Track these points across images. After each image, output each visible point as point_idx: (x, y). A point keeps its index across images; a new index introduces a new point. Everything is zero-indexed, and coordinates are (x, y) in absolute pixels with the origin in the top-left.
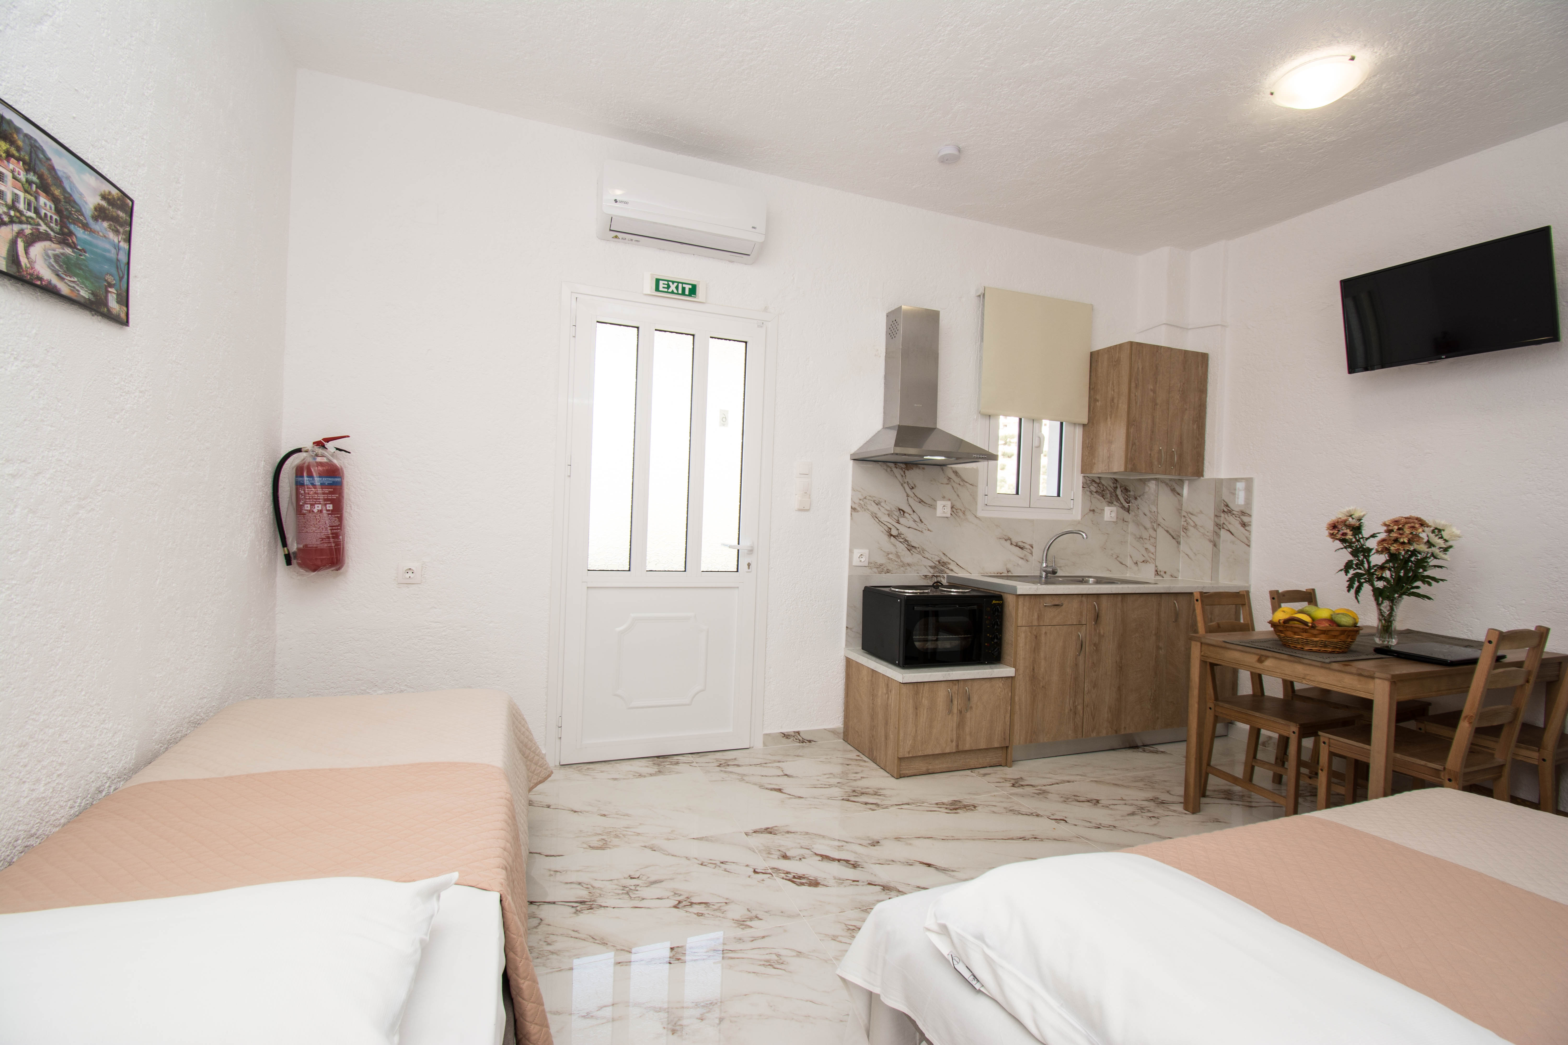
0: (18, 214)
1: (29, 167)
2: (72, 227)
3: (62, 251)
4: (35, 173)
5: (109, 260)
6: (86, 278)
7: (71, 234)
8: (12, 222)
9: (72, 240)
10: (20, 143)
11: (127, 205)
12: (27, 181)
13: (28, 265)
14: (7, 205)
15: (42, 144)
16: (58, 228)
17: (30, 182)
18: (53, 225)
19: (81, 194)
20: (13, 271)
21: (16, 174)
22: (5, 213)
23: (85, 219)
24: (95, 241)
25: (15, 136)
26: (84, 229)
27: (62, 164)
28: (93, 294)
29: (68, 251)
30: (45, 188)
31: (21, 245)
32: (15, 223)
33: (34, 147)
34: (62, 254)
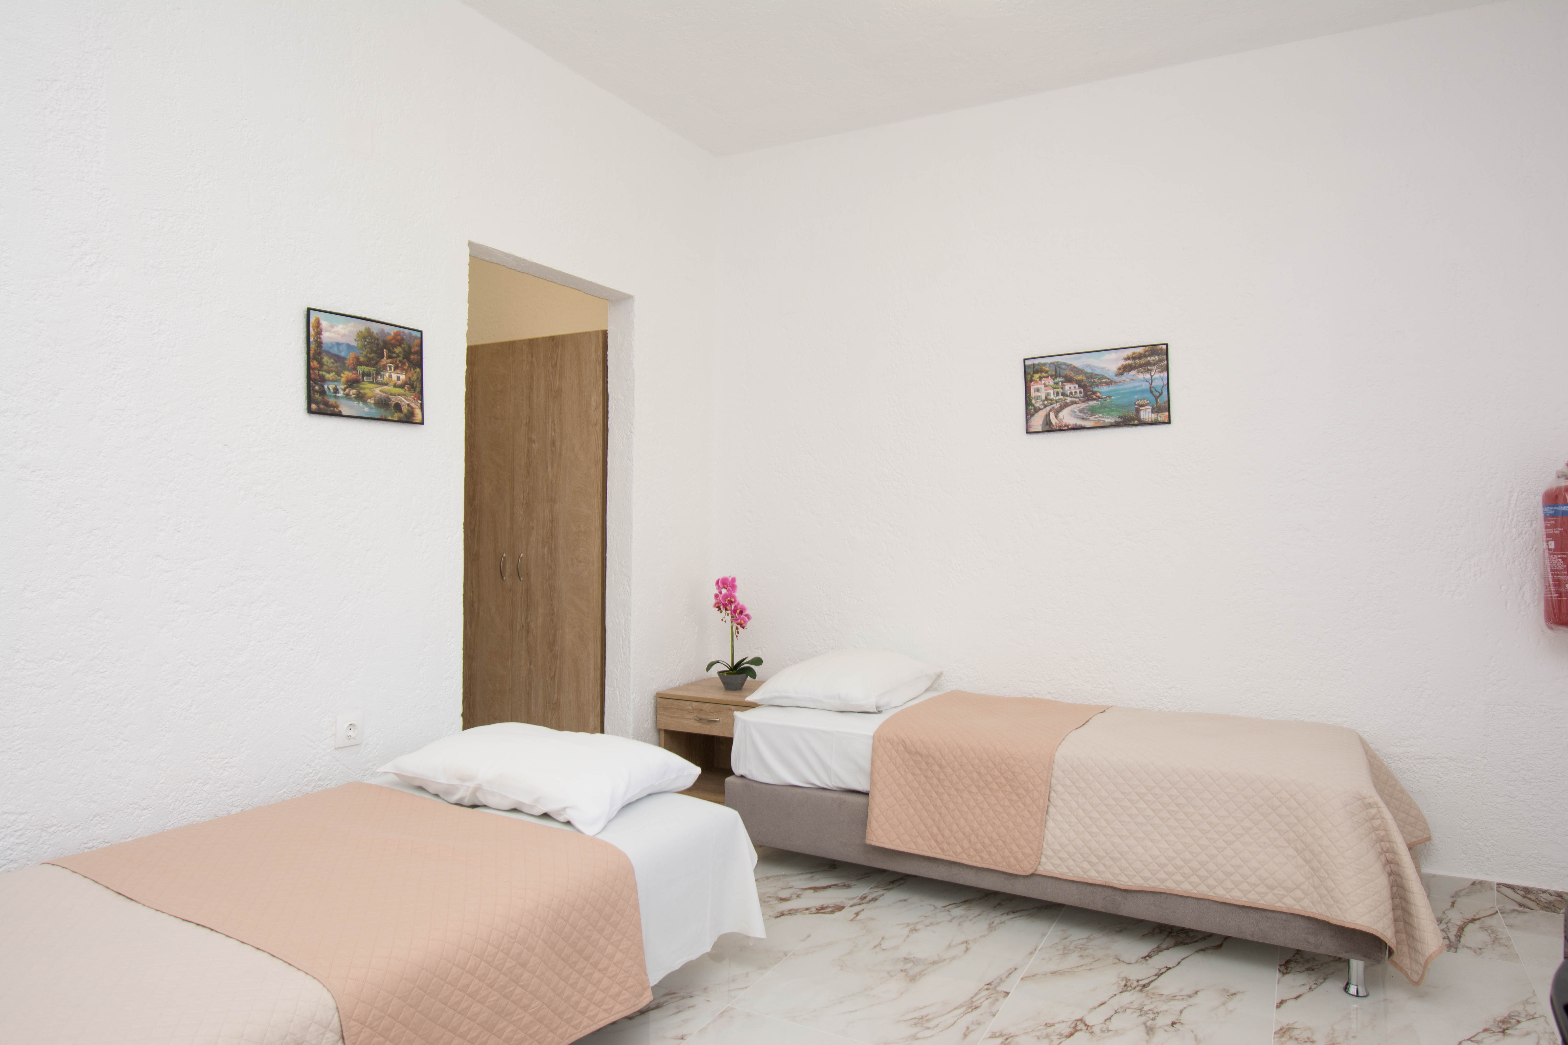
0: (1050, 401)
1: (1054, 377)
2: (1096, 389)
3: (1086, 405)
4: (1060, 376)
5: (1143, 391)
6: (1112, 411)
7: (1094, 393)
8: (1045, 406)
9: (1096, 396)
10: (1047, 369)
11: (1161, 349)
12: (1054, 384)
13: (1058, 422)
14: (1042, 401)
15: (1062, 361)
16: (1082, 395)
17: (1057, 383)
18: (1078, 395)
19: (1102, 369)
20: (1047, 428)
21: (1047, 384)
22: (1041, 405)
23: (1109, 379)
24: (1120, 387)
25: (1043, 368)
26: (1108, 385)
27: (1078, 362)
28: (1120, 417)
29: (1094, 403)
30: (1069, 380)
31: (1052, 415)
32: (1048, 406)
33: (1057, 366)
34: (1087, 407)
